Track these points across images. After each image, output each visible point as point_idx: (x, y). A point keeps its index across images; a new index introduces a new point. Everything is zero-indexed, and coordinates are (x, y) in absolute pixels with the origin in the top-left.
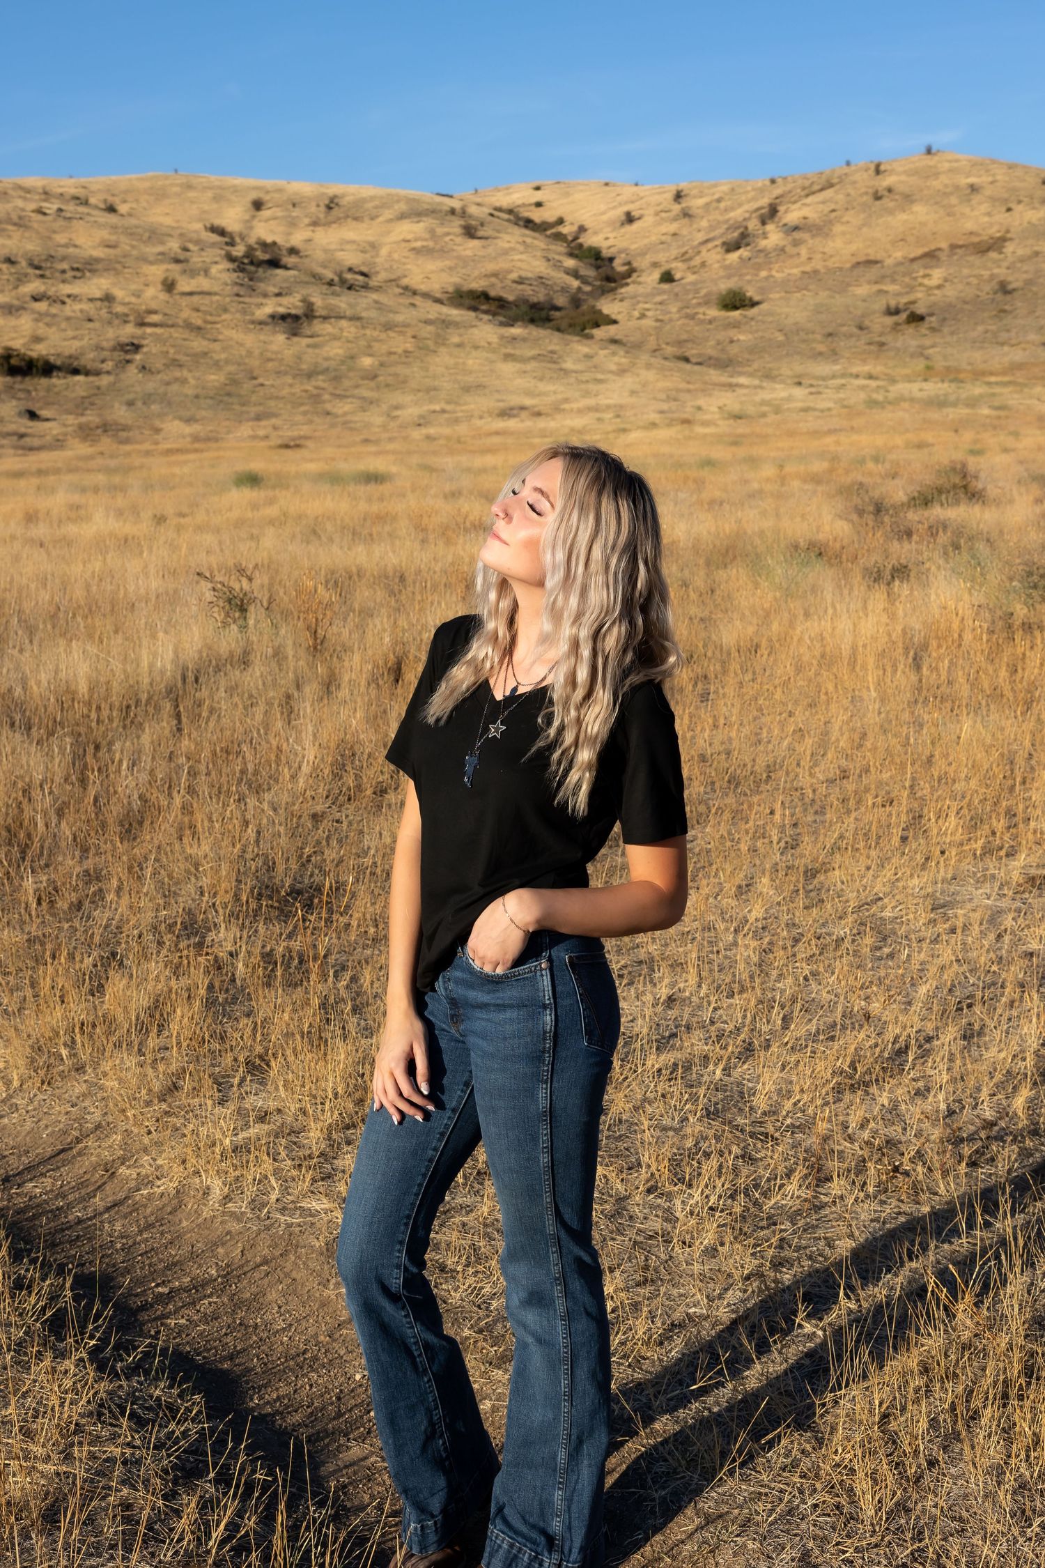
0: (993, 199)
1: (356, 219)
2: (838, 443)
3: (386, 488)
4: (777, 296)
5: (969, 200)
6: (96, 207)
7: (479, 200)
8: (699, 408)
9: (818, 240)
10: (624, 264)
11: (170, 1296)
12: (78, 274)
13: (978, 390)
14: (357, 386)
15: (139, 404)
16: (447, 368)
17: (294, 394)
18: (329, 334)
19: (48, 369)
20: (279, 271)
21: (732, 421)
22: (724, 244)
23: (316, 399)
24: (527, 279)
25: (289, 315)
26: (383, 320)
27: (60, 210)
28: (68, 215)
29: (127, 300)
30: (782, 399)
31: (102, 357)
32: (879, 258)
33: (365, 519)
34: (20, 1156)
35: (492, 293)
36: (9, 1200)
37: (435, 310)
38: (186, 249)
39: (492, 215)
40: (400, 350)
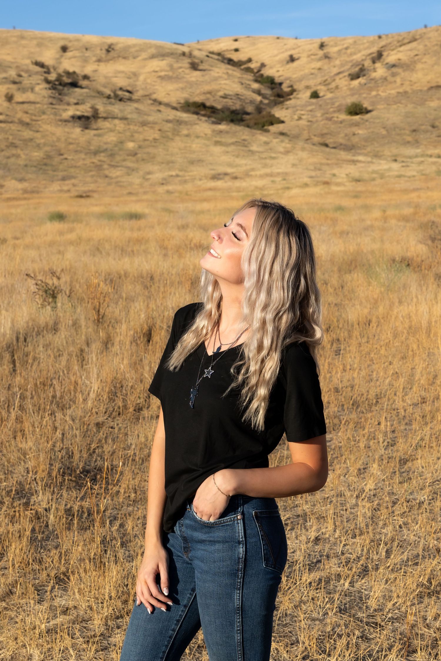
1: (125, 58)
2: (419, 197)
3: (142, 223)
4: (382, 107)
7: (200, 47)
8: (334, 175)
9: (407, 73)
10: (289, 87)
14: (124, 160)
16: (180, 149)
17: (86, 165)
18: (107, 128)
20: (77, 90)
21: (354, 183)
22: (350, 75)
23: (99, 167)
24: (229, 95)
25: (83, 116)
26: (141, 119)
30: (385, 170)
33: (129, 242)
35: (208, 104)
37: (172, 114)
38: (20, 76)
39: (208, 56)
40: (151, 138)
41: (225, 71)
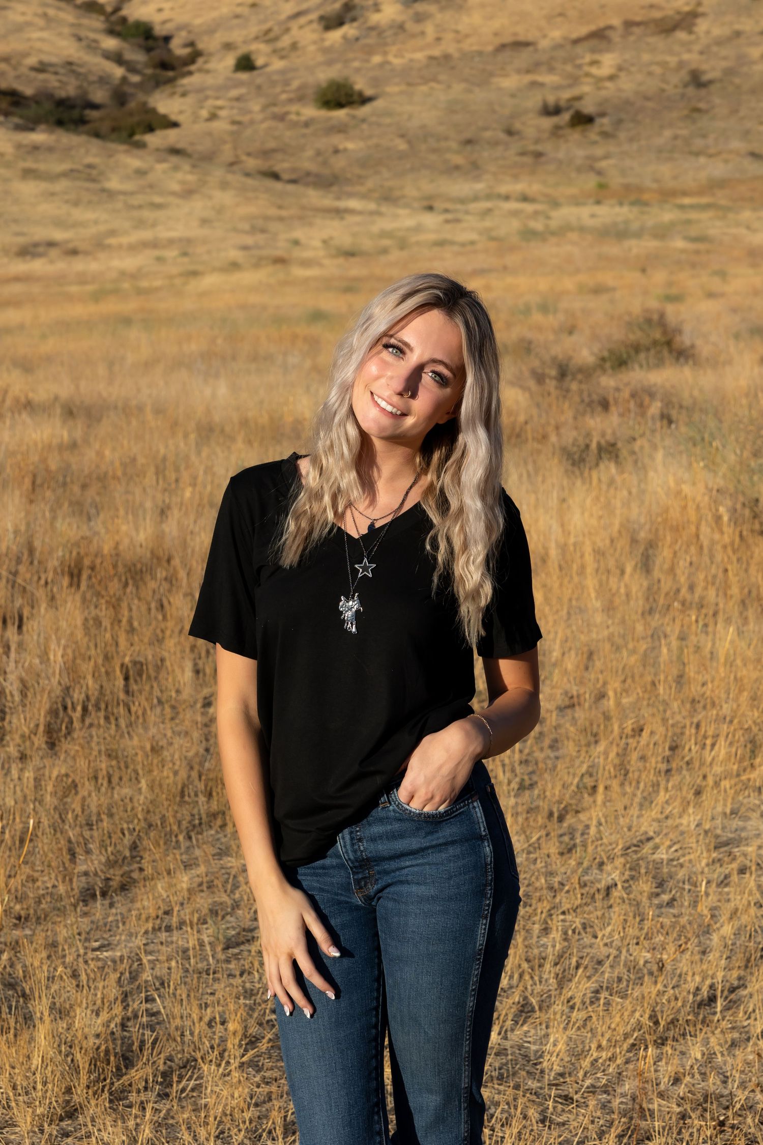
4: (396, 89)
9: (448, 15)
10: (186, 45)
13: (668, 216)
21: (341, 260)
22: (322, 18)
24: (51, 65)
30: (408, 229)
32: (530, 38)
41: (40, 11)
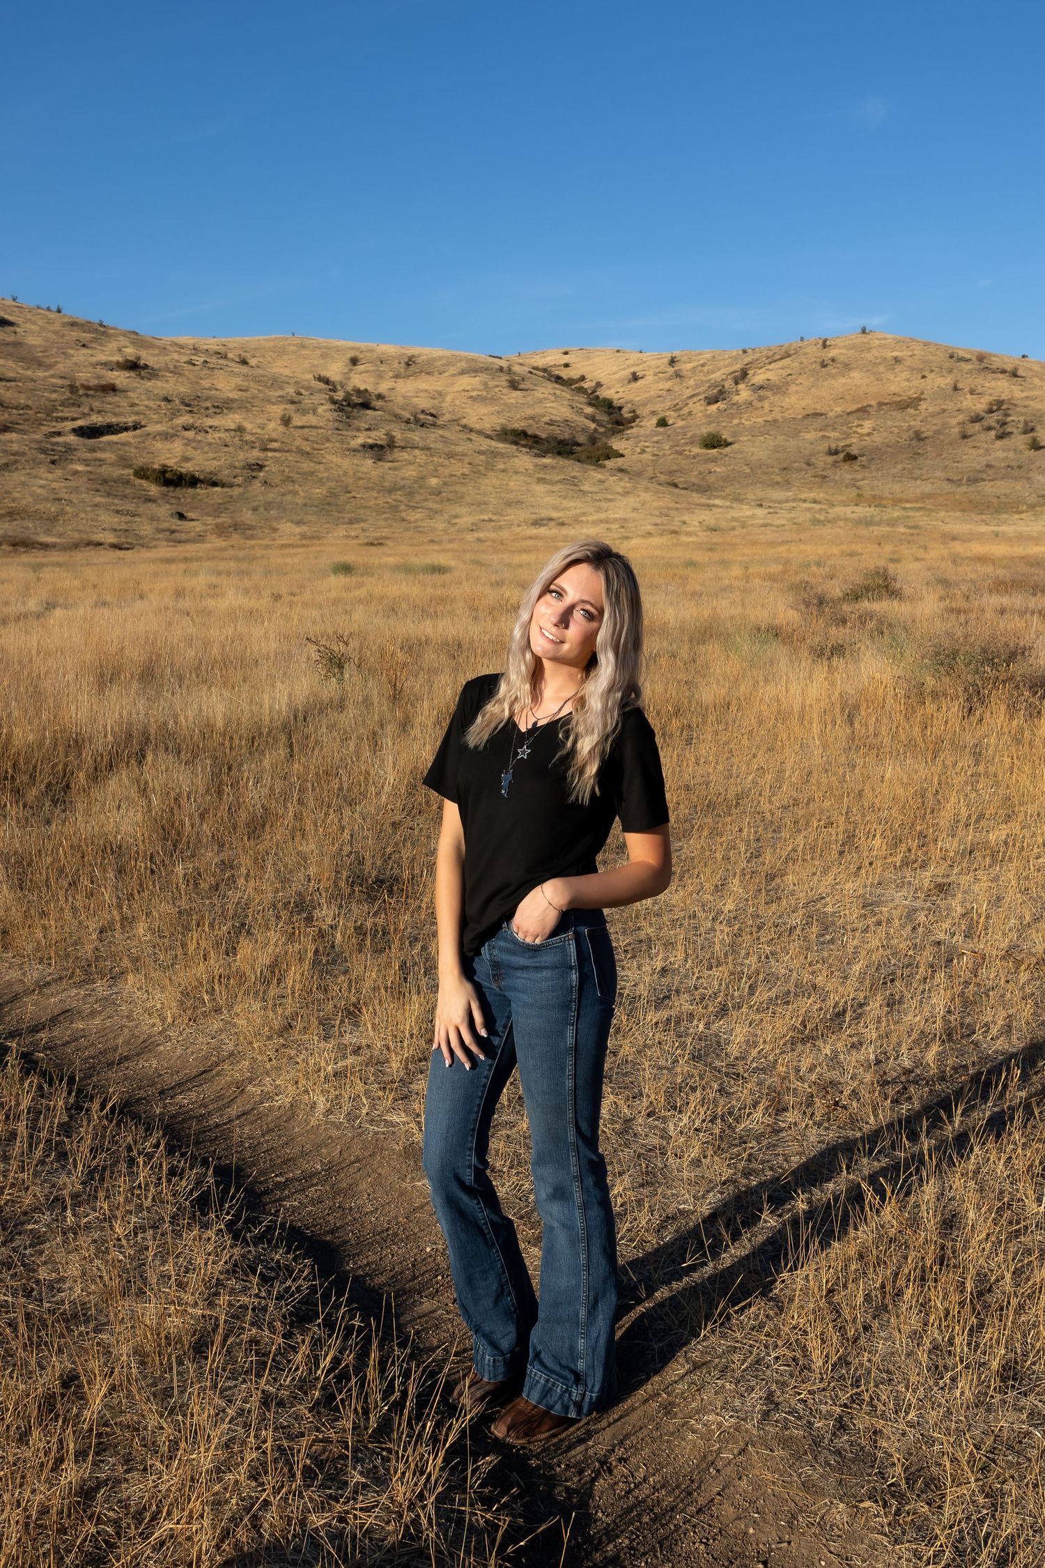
0: (912, 369)
1: (428, 373)
2: (789, 551)
3: (447, 577)
4: (746, 438)
5: (893, 369)
6: (233, 360)
7: (521, 361)
8: (684, 523)
9: (777, 397)
10: (630, 412)
11: (285, 1184)
12: (218, 411)
13: (896, 513)
14: (426, 500)
15: (262, 509)
16: (494, 487)
17: (378, 505)
18: (405, 460)
19: (193, 481)
20: (369, 412)
21: (709, 533)
22: (706, 398)
23: (394, 509)
24: (556, 422)
25: (376, 445)
26: (446, 450)
27: (206, 362)
28: (212, 366)
29: (254, 431)
30: (747, 517)
31: (234, 474)
32: (823, 411)
33: (431, 601)
34: (172, 1075)
35: (530, 432)
36: (164, 1108)
37: (486, 444)
38: (299, 394)
39: (531, 373)
40: (459, 474)
41: (552, 391)
